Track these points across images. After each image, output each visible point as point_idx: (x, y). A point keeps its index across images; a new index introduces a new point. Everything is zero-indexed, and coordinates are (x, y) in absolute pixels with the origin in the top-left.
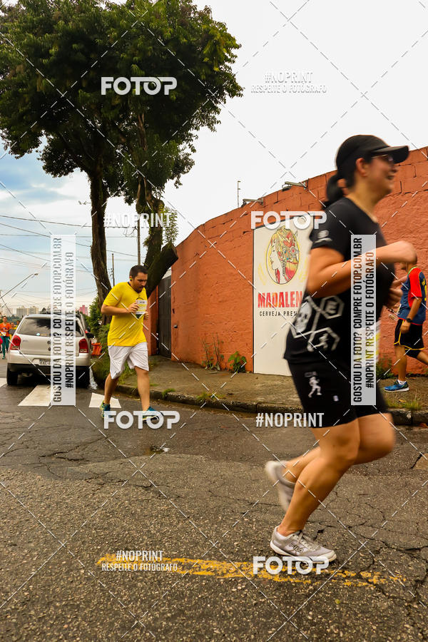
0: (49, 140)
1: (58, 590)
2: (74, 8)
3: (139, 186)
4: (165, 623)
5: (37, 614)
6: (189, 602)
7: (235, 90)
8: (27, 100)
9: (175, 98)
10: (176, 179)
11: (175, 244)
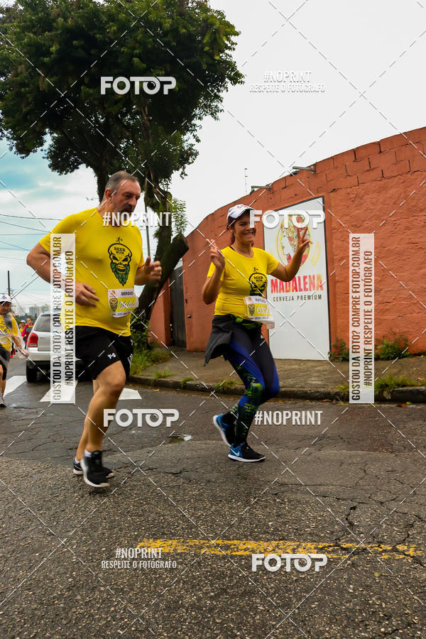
0: (54, 138)
2: (72, 5)
4: (209, 602)
5: (83, 599)
6: (230, 581)
7: (236, 78)
8: (30, 100)
9: (178, 88)
10: (181, 170)
11: (186, 234)
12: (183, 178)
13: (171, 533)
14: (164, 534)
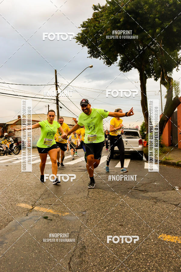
0: (121, 57)
1: (142, 247)
3: (161, 72)
5: (135, 257)
8: (112, 42)
9: (176, 30)
10: (176, 68)
11: (179, 96)
12: (177, 71)
13: (175, 233)
14: (171, 233)
